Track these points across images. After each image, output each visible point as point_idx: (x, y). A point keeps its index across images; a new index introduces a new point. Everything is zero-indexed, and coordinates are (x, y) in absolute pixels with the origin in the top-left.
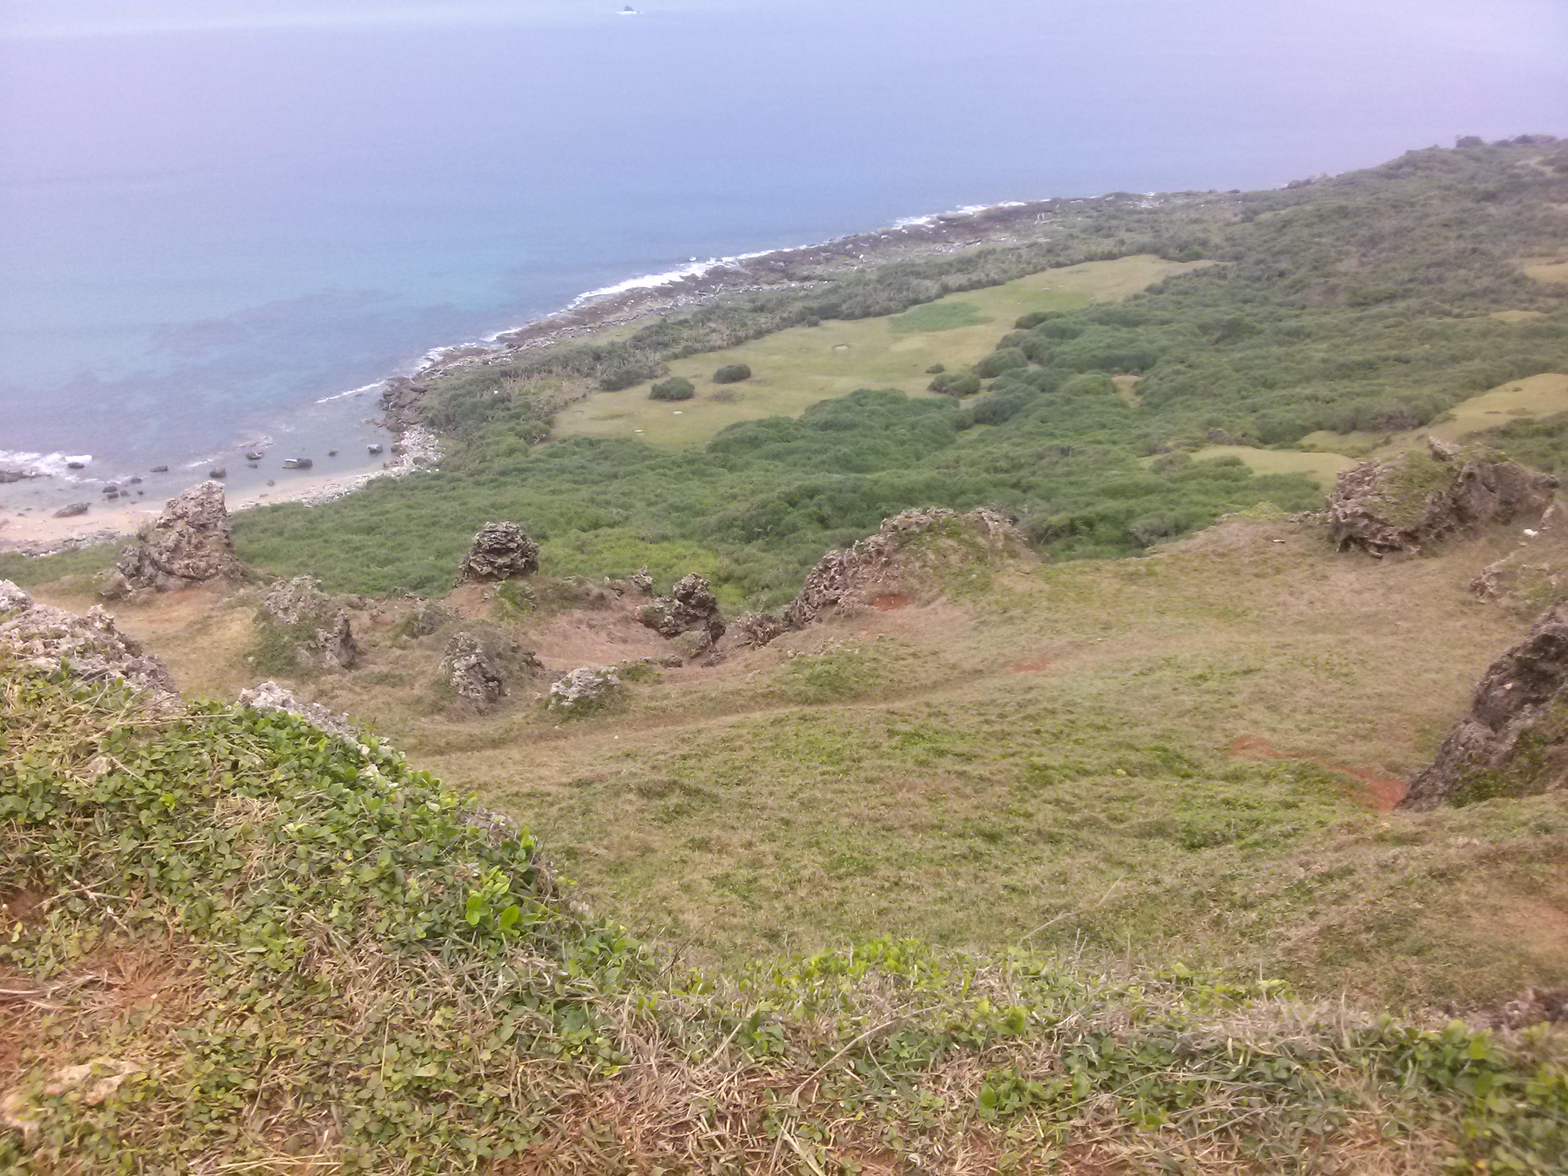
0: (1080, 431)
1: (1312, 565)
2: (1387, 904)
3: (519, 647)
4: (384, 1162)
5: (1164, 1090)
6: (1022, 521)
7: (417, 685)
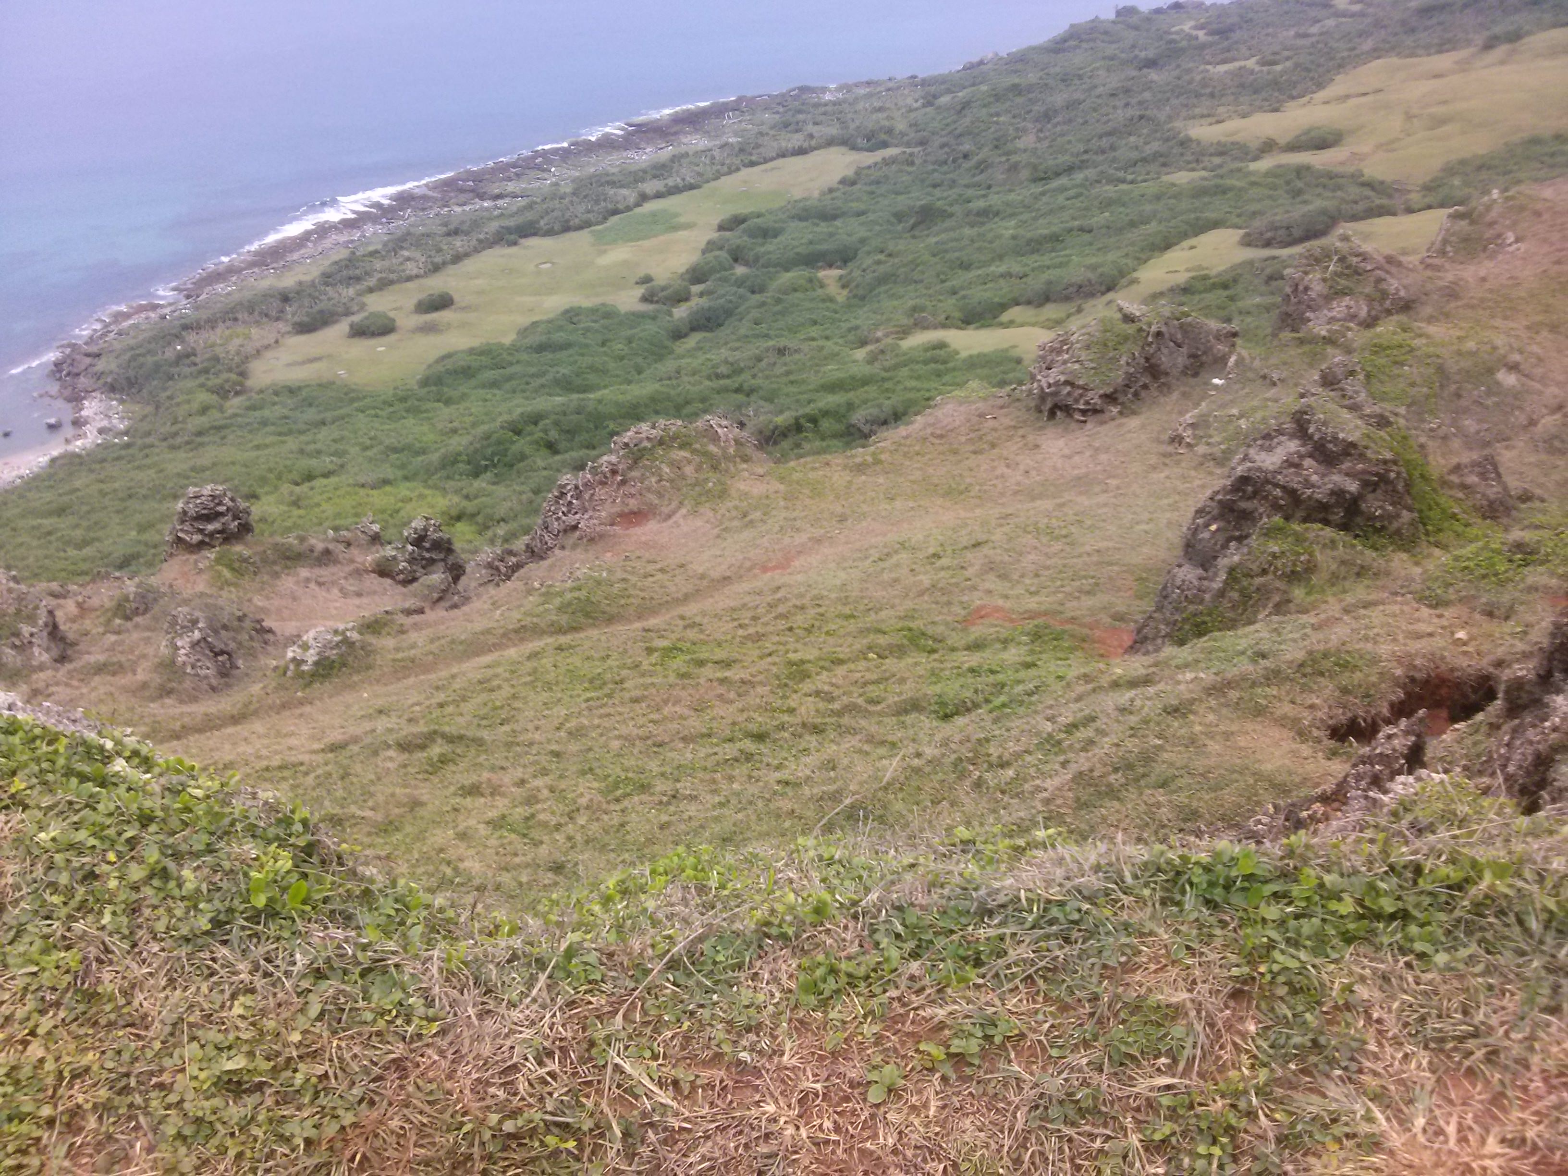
0: (793, 330)
1: (1023, 437)
2: (1130, 744)
3: (245, 615)
4: (205, 1162)
5: (968, 949)
6: (750, 425)
7: (139, 670)
